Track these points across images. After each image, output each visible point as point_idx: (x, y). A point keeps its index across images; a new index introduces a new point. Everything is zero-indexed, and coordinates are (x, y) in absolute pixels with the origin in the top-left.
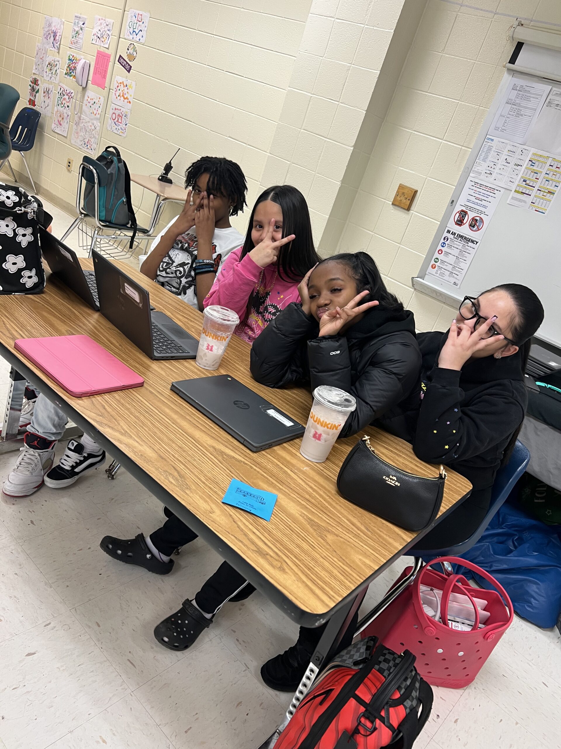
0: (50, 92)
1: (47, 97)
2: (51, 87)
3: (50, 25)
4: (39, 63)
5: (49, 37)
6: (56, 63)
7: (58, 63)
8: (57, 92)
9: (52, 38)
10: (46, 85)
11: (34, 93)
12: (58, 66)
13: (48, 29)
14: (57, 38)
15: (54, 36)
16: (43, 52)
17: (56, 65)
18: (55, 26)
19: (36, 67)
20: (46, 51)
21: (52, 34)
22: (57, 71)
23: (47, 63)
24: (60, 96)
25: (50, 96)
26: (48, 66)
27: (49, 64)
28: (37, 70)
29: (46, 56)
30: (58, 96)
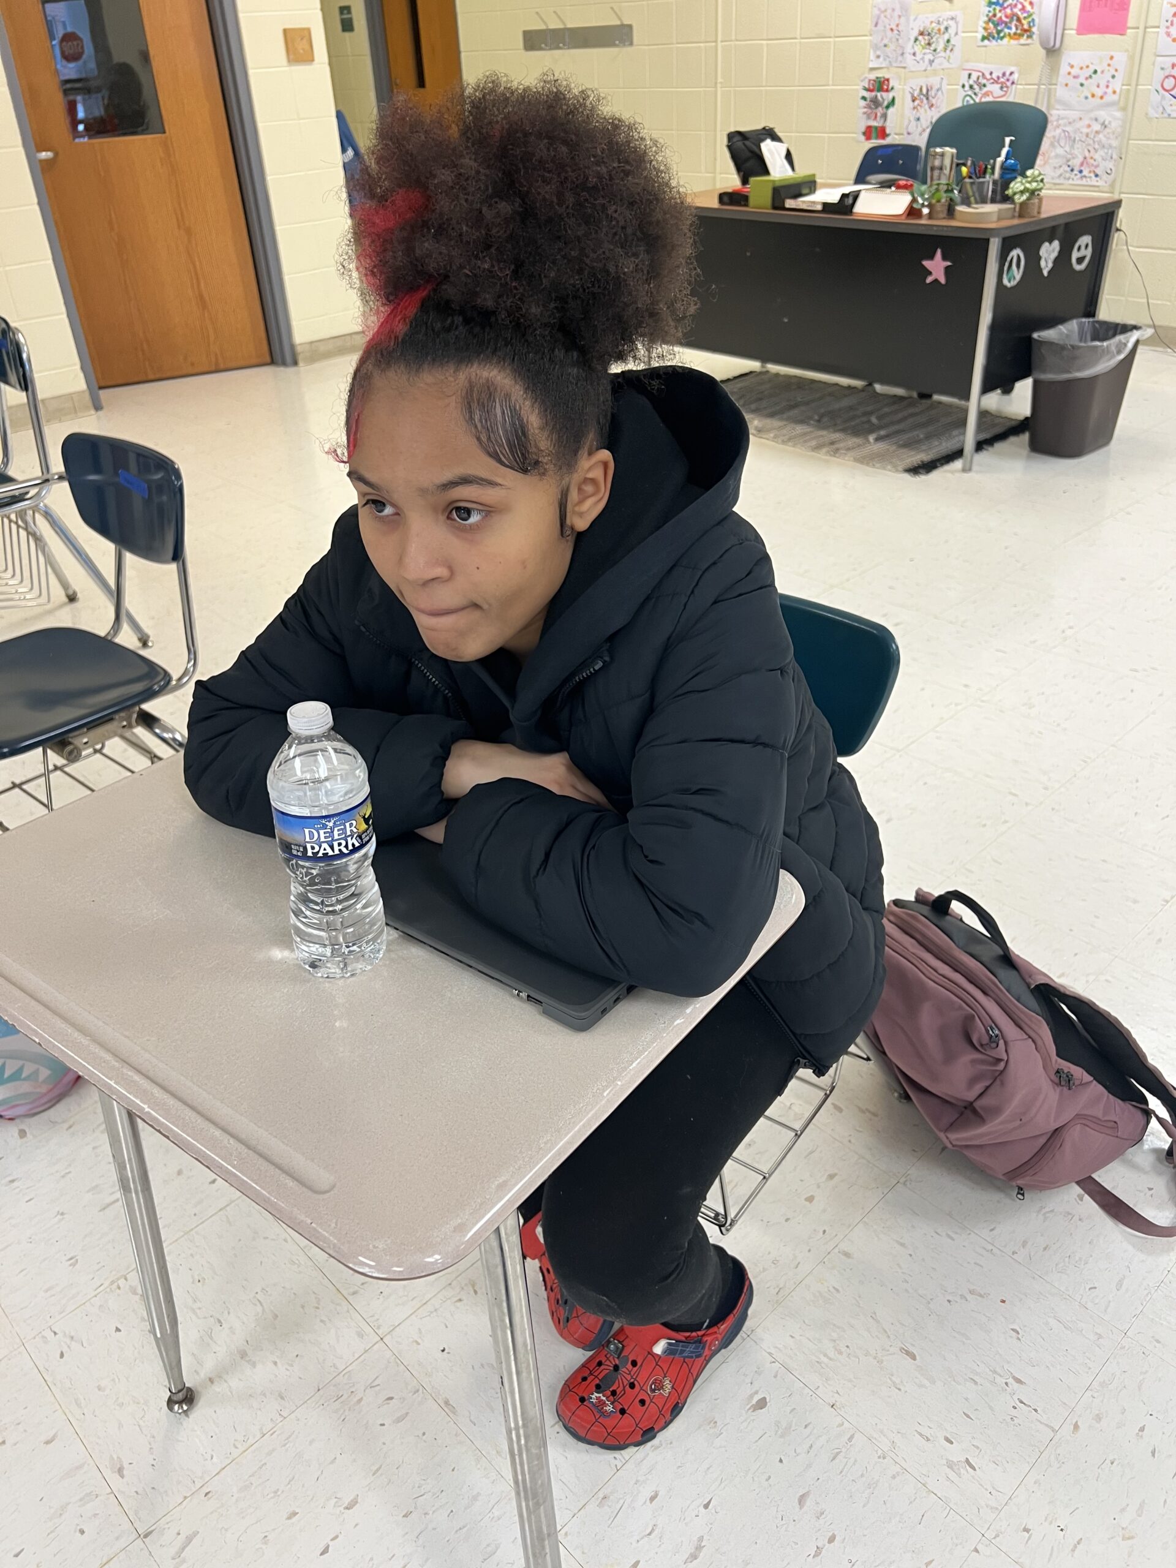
0: (932, 93)
1: (927, 107)
2: (934, 81)
4: (886, 41)
6: (945, 24)
7: (951, 23)
8: (960, 87)
10: (916, 83)
11: (880, 111)
12: (952, 31)
16: (896, 13)
17: (946, 29)
19: (878, 53)
20: (905, 10)
22: (952, 42)
23: (915, 33)
24: (970, 93)
25: (934, 101)
26: (920, 38)
27: (922, 34)
28: (881, 59)
29: (908, 20)
30: (962, 93)
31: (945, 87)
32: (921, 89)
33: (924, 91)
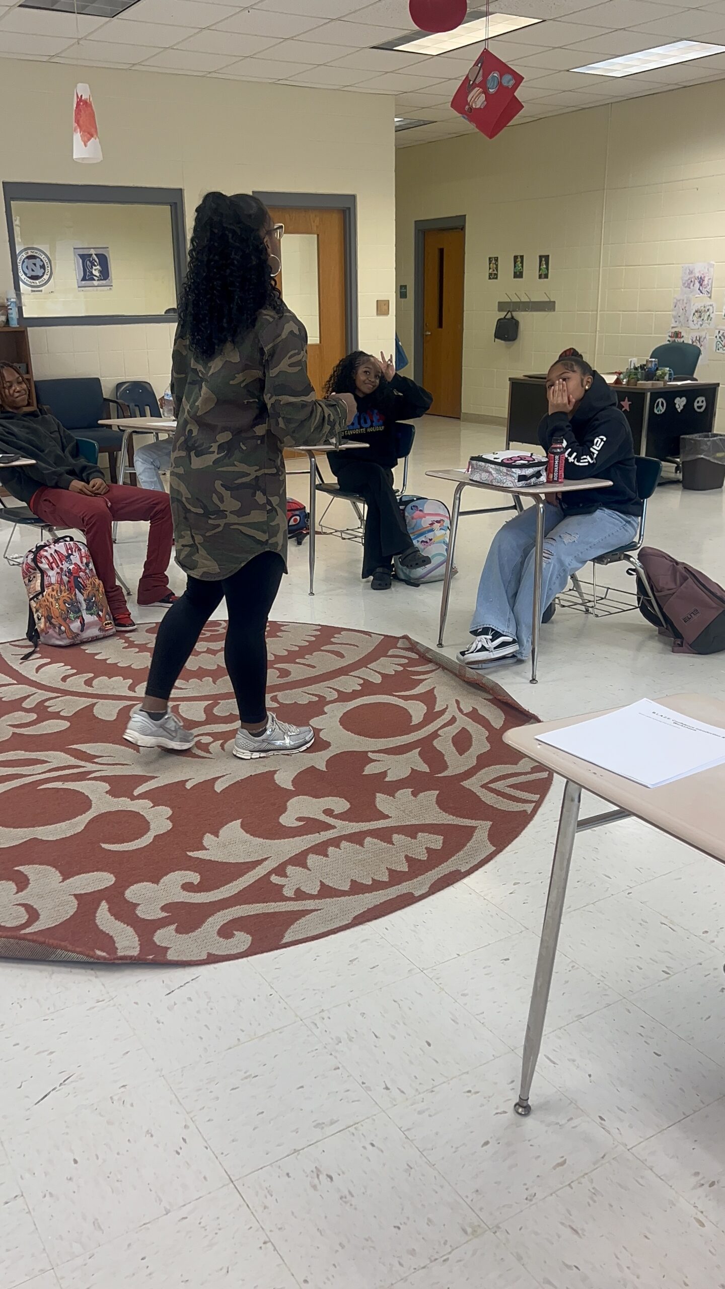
0: (702, 340)
1: (699, 346)
2: (703, 334)
3: (691, 272)
4: (679, 315)
5: (692, 284)
6: (708, 308)
7: (711, 308)
8: (714, 338)
9: (697, 285)
10: (695, 334)
12: (711, 311)
13: (689, 276)
14: (706, 282)
15: (699, 282)
16: (685, 301)
17: (708, 310)
18: (700, 272)
19: (676, 320)
20: (689, 300)
21: (697, 282)
22: (711, 316)
23: (694, 311)
24: (720, 340)
25: (702, 343)
26: (696, 314)
27: (696, 312)
28: (678, 323)
29: (690, 306)
30: (716, 340)
31: (708, 337)
32: (696, 337)
33: (698, 339)
